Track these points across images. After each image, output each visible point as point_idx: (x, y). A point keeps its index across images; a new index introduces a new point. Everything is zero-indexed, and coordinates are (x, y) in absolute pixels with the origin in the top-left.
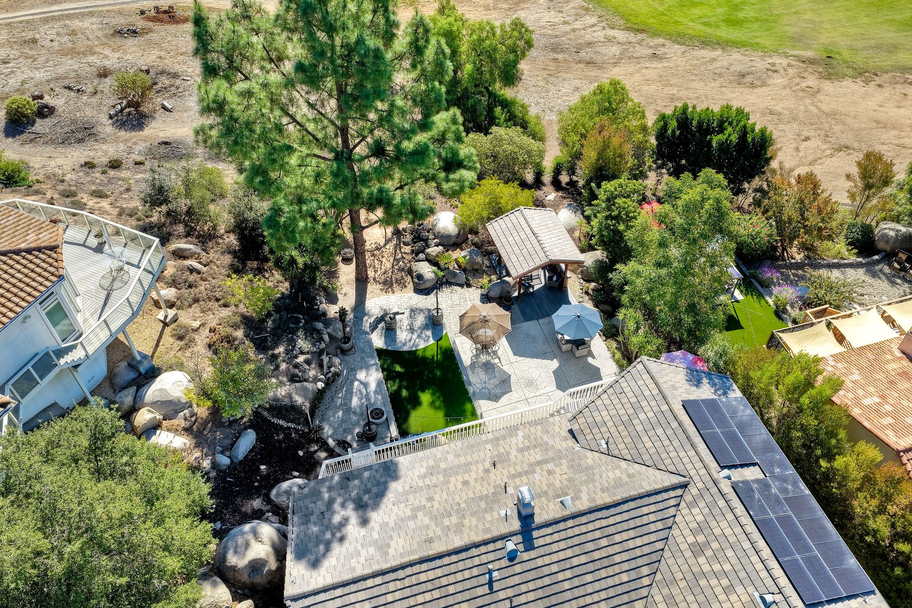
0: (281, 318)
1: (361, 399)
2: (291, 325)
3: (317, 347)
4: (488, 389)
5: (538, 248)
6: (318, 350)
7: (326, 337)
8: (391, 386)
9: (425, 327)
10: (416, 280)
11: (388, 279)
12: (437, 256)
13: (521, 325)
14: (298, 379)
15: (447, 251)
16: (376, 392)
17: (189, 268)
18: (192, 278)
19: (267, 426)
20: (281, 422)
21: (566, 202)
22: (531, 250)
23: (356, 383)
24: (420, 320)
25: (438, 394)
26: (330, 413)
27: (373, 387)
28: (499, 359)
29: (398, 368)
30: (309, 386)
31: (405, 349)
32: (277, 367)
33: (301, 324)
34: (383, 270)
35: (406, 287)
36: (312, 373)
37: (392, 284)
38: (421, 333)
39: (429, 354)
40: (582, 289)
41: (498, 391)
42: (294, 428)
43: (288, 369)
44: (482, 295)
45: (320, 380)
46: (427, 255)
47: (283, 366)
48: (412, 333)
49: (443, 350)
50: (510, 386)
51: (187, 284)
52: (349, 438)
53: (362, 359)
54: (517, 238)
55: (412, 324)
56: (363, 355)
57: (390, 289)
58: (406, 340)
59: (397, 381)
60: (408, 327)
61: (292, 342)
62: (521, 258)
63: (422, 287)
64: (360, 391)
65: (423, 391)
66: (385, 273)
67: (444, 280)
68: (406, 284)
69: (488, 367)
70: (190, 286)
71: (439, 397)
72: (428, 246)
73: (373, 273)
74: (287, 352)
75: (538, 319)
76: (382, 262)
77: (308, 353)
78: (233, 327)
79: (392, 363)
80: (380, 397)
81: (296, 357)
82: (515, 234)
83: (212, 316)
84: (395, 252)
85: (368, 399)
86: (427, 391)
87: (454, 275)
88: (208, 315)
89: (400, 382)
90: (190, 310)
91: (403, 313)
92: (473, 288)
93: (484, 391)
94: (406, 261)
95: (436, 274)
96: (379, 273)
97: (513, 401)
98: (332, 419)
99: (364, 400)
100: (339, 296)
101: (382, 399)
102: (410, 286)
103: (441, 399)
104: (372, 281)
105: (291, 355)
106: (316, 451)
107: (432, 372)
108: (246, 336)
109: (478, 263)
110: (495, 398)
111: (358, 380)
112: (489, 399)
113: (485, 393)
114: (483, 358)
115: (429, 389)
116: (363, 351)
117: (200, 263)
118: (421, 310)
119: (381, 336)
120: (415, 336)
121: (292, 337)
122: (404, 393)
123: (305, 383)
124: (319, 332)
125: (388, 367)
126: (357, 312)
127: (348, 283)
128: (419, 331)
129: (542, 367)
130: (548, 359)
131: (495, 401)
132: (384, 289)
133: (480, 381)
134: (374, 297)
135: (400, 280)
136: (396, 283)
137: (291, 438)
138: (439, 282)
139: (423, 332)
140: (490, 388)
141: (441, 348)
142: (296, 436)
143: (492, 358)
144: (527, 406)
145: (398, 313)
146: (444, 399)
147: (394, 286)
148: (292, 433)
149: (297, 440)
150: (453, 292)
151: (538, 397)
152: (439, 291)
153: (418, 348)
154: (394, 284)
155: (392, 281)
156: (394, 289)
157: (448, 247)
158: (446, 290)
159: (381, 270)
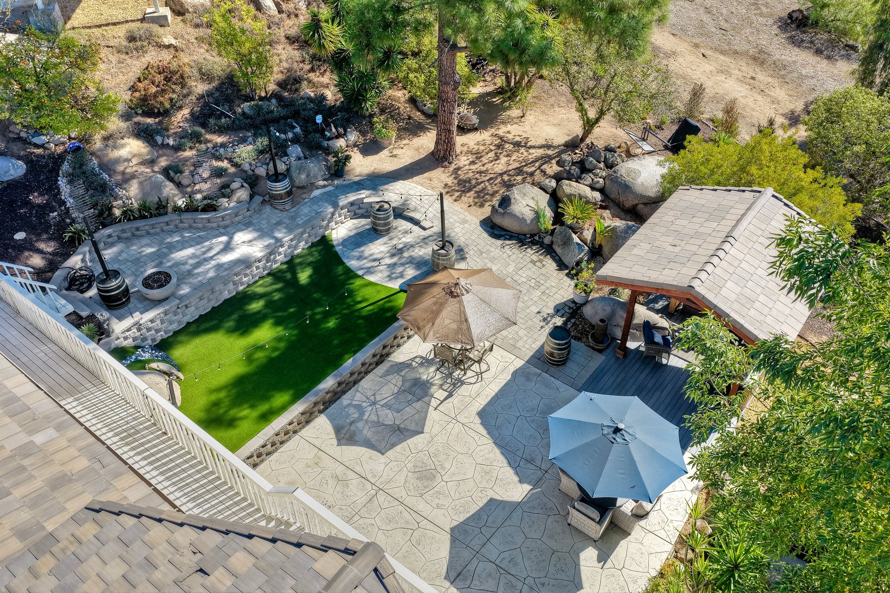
1: (194, 256)
3: (254, 167)
4: (362, 414)
6: (250, 172)
8: (261, 285)
9: (420, 263)
11: (474, 182)
14: (173, 174)
15: (603, 208)
16: (219, 266)
19: (46, 178)
23: (224, 239)
25: (282, 345)
27: (229, 257)
28: (450, 395)
29: (304, 276)
31: (352, 263)
34: (484, 169)
35: (481, 206)
37: (470, 190)
38: (403, 264)
39: (365, 294)
41: (367, 433)
43: (187, 160)
44: (571, 301)
46: (563, 187)
47: (189, 154)
48: (393, 255)
49: (388, 306)
50: (393, 445)
53: (279, 223)
55: (412, 246)
56: (286, 220)
57: (457, 194)
58: (371, 255)
59: (278, 286)
60: (401, 246)
61: (240, 141)
63: (498, 220)
64: (210, 249)
65: (278, 323)
66: (481, 172)
67: (547, 240)
68: (487, 205)
69: (416, 390)
71: (275, 349)
73: (467, 162)
74: (220, 146)
76: (497, 159)
77: (236, 165)
78: (202, 74)
79: (310, 264)
80: (211, 274)
84: (533, 162)
85: (199, 264)
86: (280, 329)
87: (568, 242)
89: (278, 290)
90: (190, 29)
91: (424, 229)
92: (572, 283)
93: (352, 410)
94: (528, 180)
96: (473, 167)
97: (358, 469)
99: (192, 261)
100: (384, 153)
102: (486, 211)
103: (276, 354)
104: (451, 169)
105: (214, 152)
107: (327, 315)
108: (204, 95)
111: (231, 238)
112: (338, 430)
113: (348, 416)
114: (430, 373)
115: (286, 329)
116: (293, 218)
117: (278, 5)
119: (355, 228)
120: (388, 261)
121: (249, 138)
122: (256, 306)
124: (284, 155)
125: (301, 264)
126: (371, 180)
128: (403, 261)
129: (487, 473)
130: (517, 473)
131: (339, 440)
132: (450, 187)
133: (374, 395)
134: (422, 186)
135: (487, 194)
136: (476, 192)
137: (45, 213)
138: (537, 238)
139: (407, 266)
140: (365, 417)
141: (390, 301)
142: (55, 218)
143: (442, 385)
144: (364, 500)
145: (416, 223)
146: (278, 357)
147: (468, 195)
148: (56, 211)
149: (47, 222)
150: (538, 264)
151: (400, 508)
152: (520, 247)
153: (366, 277)
154: (473, 192)
155: (475, 187)
156: (463, 198)
157: (611, 204)
158: (531, 254)
159: (482, 168)
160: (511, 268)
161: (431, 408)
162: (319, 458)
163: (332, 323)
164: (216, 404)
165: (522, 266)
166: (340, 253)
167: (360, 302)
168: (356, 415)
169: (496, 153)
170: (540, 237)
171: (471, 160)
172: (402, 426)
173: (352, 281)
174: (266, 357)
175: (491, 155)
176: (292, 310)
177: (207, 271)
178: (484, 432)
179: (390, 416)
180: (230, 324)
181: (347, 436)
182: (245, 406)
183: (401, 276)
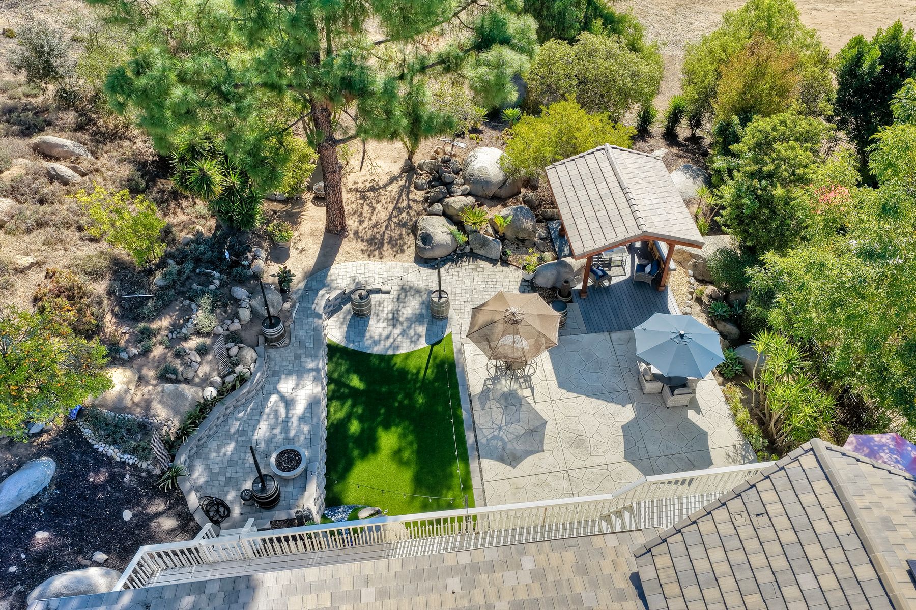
0: (180, 273)
1: (272, 427)
2: (195, 286)
3: (226, 327)
4: (502, 439)
5: (626, 212)
6: (227, 333)
7: (245, 314)
8: (335, 412)
9: (418, 319)
10: (420, 243)
11: (378, 236)
12: (462, 210)
13: (580, 337)
14: (173, 377)
15: (480, 205)
16: (302, 419)
17: (48, 173)
18: (48, 189)
19: (83, 454)
20: (112, 452)
21: (681, 162)
22: (613, 213)
23: (274, 398)
24: (413, 305)
25: (411, 437)
26: (214, 444)
27: (300, 408)
28: (533, 390)
29: (356, 382)
30: (188, 391)
31: (376, 350)
32: (146, 352)
33: (212, 287)
34: (373, 222)
35: (403, 251)
36: (204, 370)
37: (382, 245)
38: (409, 327)
39: (412, 365)
40: (691, 293)
41: (519, 447)
42: (134, 466)
43: (164, 357)
44: (524, 280)
45: (212, 384)
46: (448, 206)
47: (158, 351)
48: (394, 326)
49: (437, 361)
50: (542, 442)
51: (38, 197)
52: (231, 496)
53: (297, 357)
54: (593, 193)
55: (398, 310)
56: (299, 351)
57: (377, 252)
58: (380, 335)
59: (349, 403)
60: (390, 316)
61: (187, 313)
62: (594, 225)
63: (428, 255)
64: (276, 412)
65: (387, 426)
66: (375, 226)
67: (467, 249)
68: (405, 247)
69: (511, 401)
70: (41, 202)
71: (411, 443)
72: (450, 194)
73: (357, 224)
74: (174, 328)
75: (610, 330)
76: (374, 209)
77: (208, 334)
78: (90, 274)
79: (348, 371)
80: (306, 429)
81: (186, 338)
82: (590, 186)
83: (61, 252)
84: (399, 197)
85: (285, 429)
86: (393, 429)
87: (484, 243)
88: (55, 250)
89: (353, 405)
90: (26, 238)
91: (388, 292)
92: (512, 268)
93: (494, 442)
94: (412, 213)
95: (454, 238)
96: (365, 225)
97: (542, 471)
98: (213, 455)
99: (277, 431)
100: (293, 252)
101: (310, 432)
102: (411, 252)
103: (415, 447)
104: (351, 235)
105: (176, 336)
106: (158, 515)
107: (410, 396)
108: (110, 293)
109: (525, 230)
110: (512, 459)
111: (279, 393)
112: (501, 459)
113: (496, 448)
114: (505, 385)
115: (397, 425)
116: (302, 345)
117: (75, 169)
118: (418, 292)
119: (342, 323)
120: (397, 331)
121: (189, 305)
122: (354, 427)
123: (182, 386)
124: (237, 302)
125: (341, 376)
126: (312, 280)
127: (312, 234)
128: (405, 324)
129: (604, 415)
130: (616, 403)
131: (510, 465)
132: (367, 250)
133: (493, 423)
134: (348, 261)
135: (397, 240)
136: (389, 243)
137: (119, 483)
138: (458, 252)
139: (413, 326)
140: (507, 440)
141: (435, 358)
142: (131, 481)
143: (520, 387)
144: (567, 484)
145: (378, 291)
146: (420, 447)
147: (385, 248)
148: (125, 474)
149: (130, 489)
150: (478, 269)
151: (589, 470)
152: (456, 264)
153: (398, 353)
154: (386, 245)
155: (383, 240)
156: (383, 253)
157: (483, 200)
158: (467, 266)
159: (371, 222)
160: (468, 284)
161: (533, 405)
162: (514, 484)
163: (421, 400)
165: (471, 277)
166: (356, 348)
167: (418, 372)
168: (500, 443)
169: (368, 205)
170: (461, 250)
171: (357, 220)
172: (531, 428)
173: (393, 363)
174: (412, 453)
175: (366, 208)
176: (382, 411)
177: (299, 429)
178: (575, 395)
179: (517, 427)
180: (356, 453)
181: (511, 459)
182: (444, 492)
183: (419, 336)
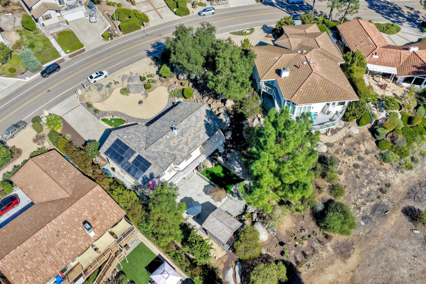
50: (204, 192)
59: (232, 176)
64: (237, 165)
86: (223, 176)
97: (201, 188)
111: (240, 167)
138: (245, 211)
140: (209, 188)
141: (228, 189)
150: (240, 212)
161: (210, 196)
163: (224, 183)
164: (210, 171)
165: (239, 209)
166: (241, 182)
167: (228, 186)
172: (207, 193)
173: (233, 184)
174: (218, 176)
176: (227, 178)
177: (233, 166)
178: (206, 202)
179: (209, 191)
180: (225, 171)
181: (206, 187)
